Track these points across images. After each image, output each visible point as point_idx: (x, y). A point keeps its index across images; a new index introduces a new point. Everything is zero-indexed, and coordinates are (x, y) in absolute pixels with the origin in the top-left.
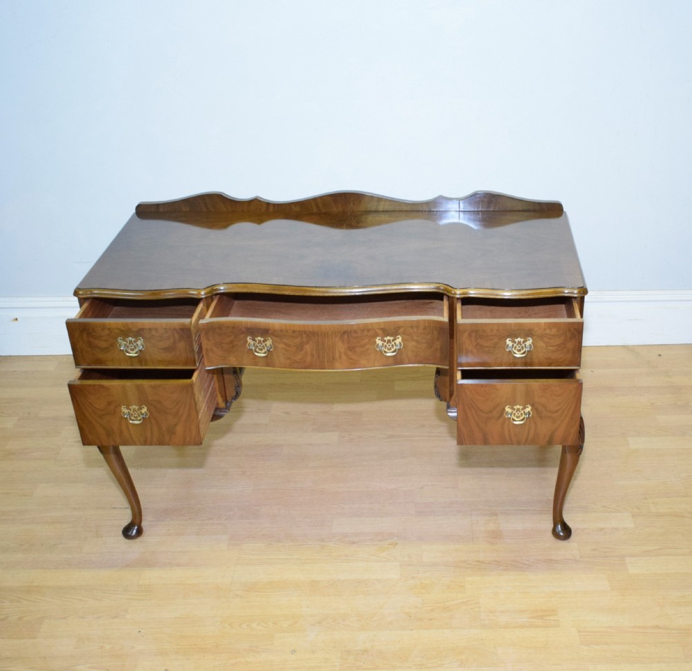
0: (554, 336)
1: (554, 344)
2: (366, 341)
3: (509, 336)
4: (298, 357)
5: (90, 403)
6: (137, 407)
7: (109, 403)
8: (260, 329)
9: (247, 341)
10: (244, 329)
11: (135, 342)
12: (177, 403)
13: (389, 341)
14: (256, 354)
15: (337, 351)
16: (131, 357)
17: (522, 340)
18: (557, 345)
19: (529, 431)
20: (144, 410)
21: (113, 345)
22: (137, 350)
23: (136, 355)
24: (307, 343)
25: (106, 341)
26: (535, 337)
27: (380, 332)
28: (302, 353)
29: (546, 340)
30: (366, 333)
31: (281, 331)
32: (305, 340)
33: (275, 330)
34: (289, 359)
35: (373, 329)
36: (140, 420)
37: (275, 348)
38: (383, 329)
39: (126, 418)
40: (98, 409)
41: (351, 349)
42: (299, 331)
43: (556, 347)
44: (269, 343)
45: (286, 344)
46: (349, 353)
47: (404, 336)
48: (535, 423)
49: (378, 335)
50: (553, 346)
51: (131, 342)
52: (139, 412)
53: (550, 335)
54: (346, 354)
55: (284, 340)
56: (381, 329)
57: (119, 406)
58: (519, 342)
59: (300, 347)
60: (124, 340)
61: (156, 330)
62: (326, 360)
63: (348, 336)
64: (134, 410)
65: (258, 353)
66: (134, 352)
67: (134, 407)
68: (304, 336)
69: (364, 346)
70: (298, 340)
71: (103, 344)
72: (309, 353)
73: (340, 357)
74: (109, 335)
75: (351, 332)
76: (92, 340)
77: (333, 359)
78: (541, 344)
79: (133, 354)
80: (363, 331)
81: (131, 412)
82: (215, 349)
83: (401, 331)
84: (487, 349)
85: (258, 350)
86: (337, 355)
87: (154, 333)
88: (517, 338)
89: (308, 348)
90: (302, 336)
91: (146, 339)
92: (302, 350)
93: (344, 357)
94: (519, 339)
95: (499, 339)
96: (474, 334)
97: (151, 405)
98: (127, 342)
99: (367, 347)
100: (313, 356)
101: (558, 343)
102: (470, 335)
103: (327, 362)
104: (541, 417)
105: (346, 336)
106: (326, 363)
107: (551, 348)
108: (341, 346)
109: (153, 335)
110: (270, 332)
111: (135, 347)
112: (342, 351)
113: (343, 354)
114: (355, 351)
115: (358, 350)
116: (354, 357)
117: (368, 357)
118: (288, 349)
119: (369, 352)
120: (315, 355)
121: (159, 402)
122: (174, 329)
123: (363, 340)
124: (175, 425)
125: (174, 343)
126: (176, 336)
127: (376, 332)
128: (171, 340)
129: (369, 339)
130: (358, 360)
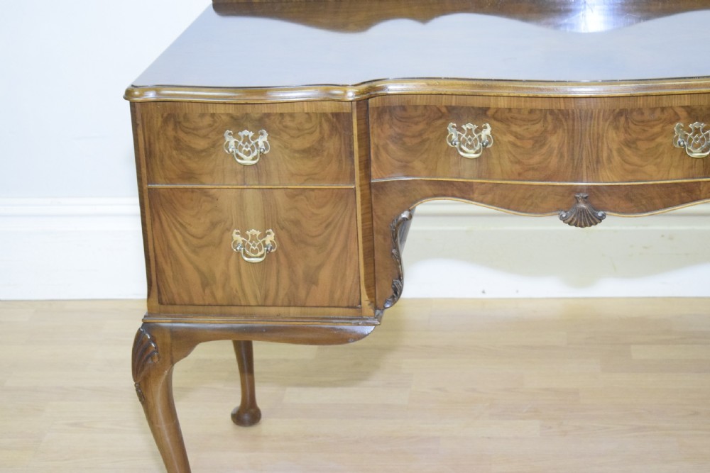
2: (657, 129)
4: (536, 159)
5: (181, 224)
6: (258, 233)
7: (214, 225)
8: (473, 108)
9: (447, 132)
10: (444, 110)
11: (253, 138)
12: (327, 226)
13: (697, 131)
14: (462, 153)
15: (605, 148)
16: (244, 166)
20: (270, 238)
21: (217, 144)
22: (255, 154)
23: (254, 162)
24: (554, 131)
25: (205, 137)
27: (683, 114)
28: (544, 150)
30: (658, 114)
31: (510, 109)
32: (550, 127)
33: (498, 110)
34: (519, 162)
35: (671, 107)
36: (261, 257)
37: (497, 142)
38: (688, 106)
39: (239, 253)
40: (192, 236)
41: (629, 144)
42: (541, 110)
44: (487, 132)
45: (517, 136)
46: (627, 151)
49: (678, 120)
51: (246, 139)
52: (260, 241)
54: (620, 151)
55: (515, 128)
56: (683, 107)
57: (229, 230)
59: (539, 141)
60: (235, 135)
61: (292, 115)
62: (584, 166)
63: (627, 119)
64: (253, 236)
65: (464, 152)
66: (251, 157)
67: (253, 231)
68: (549, 118)
69: (652, 139)
70: (538, 127)
71: (201, 144)
72: (555, 152)
73: (609, 159)
74: (210, 126)
75: (632, 111)
76: (181, 135)
77: (598, 162)
79: (248, 161)
80: (653, 110)
81: (248, 242)
82: (392, 147)
85: (464, 148)
86: (605, 155)
87: (288, 121)
89: (554, 141)
90: (545, 117)
91: (273, 134)
92: (542, 146)
93: (616, 159)
97: (282, 228)
98: (240, 139)
99: (659, 140)
100: (562, 156)
103: (587, 167)
105: (622, 119)
108: (613, 138)
109: (286, 127)
110: (489, 113)
111: (252, 147)
112: (614, 146)
113: (615, 153)
114: (637, 149)
115: (643, 146)
116: (635, 159)
117: (658, 160)
118: (519, 143)
119: (661, 149)
120: (566, 154)
121: (297, 223)
122: (324, 114)
123: (652, 127)
124: (320, 267)
125: (321, 140)
126: (326, 126)
127: (676, 114)
128: (316, 136)
129: (663, 127)
130: (641, 166)
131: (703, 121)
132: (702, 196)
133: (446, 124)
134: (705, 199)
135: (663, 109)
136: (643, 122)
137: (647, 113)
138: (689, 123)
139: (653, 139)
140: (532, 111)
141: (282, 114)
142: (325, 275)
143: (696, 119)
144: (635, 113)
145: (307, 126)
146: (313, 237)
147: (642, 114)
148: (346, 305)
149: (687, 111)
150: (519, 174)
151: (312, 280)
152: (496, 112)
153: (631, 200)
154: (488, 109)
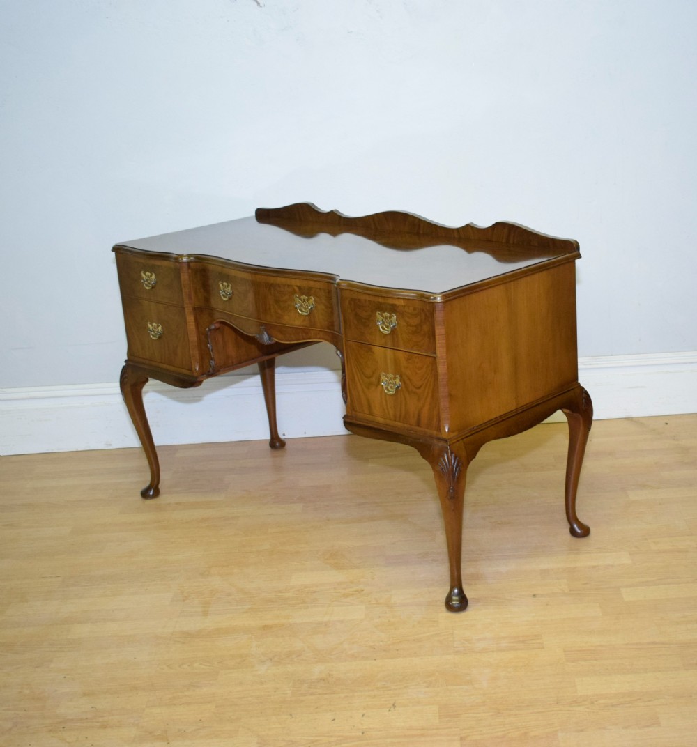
0: (412, 314)
1: (413, 324)
2: (286, 297)
3: (378, 309)
9: (219, 286)
13: (304, 300)
15: (268, 303)
17: (388, 315)
18: (415, 326)
19: (401, 405)
24: (249, 291)
26: (398, 314)
27: (296, 289)
28: (247, 301)
29: (407, 319)
30: (286, 288)
32: (248, 288)
34: (241, 306)
35: (292, 286)
37: (233, 293)
38: (299, 286)
41: (277, 302)
43: (415, 328)
44: (230, 287)
45: (238, 291)
47: (315, 297)
48: (405, 397)
49: (295, 292)
50: (413, 326)
53: (409, 313)
56: (297, 286)
58: (386, 317)
59: (245, 295)
62: (261, 311)
63: (274, 288)
65: (225, 297)
68: (247, 284)
69: (285, 302)
72: (251, 302)
73: (270, 309)
75: (276, 285)
77: (266, 310)
78: (402, 323)
80: (284, 285)
83: (311, 292)
84: (363, 320)
86: (268, 307)
88: (384, 312)
89: (250, 296)
92: (247, 298)
93: (272, 310)
94: (386, 314)
95: (371, 311)
96: (353, 303)
99: (288, 303)
100: (253, 305)
101: (415, 324)
102: (350, 303)
106: (261, 313)
107: (411, 328)
108: (270, 298)
110: (230, 278)
114: (279, 305)
115: (282, 304)
116: (279, 311)
117: (289, 314)
119: (289, 308)
123: (285, 295)
124: (177, 347)
125: (172, 281)
127: (294, 290)
128: (170, 279)
129: (290, 296)
130: (282, 316)
131: (306, 295)
132: (312, 337)
135: (288, 286)
136: (281, 291)
137: (282, 287)
138: (300, 295)
140: (241, 279)
142: (179, 351)
143: (303, 294)
147: (280, 287)
148: (187, 368)
150: (241, 312)
153: (282, 333)
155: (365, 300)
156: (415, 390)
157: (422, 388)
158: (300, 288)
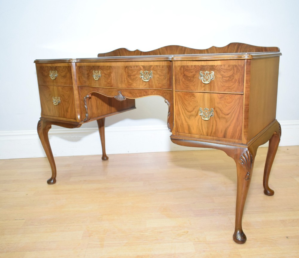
0: (227, 70)
1: (227, 76)
2: (135, 73)
3: (201, 70)
4: (109, 80)
6: (57, 98)
7: (49, 95)
8: (97, 66)
9: (93, 73)
10: (92, 67)
12: (69, 97)
13: (146, 73)
14: (95, 79)
17: (209, 72)
18: (228, 77)
19: (212, 126)
21: (49, 74)
24: (112, 72)
26: (216, 71)
27: (142, 68)
29: (222, 73)
30: (135, 68)
31: (103, 66)
34: (106, 82)
35: (139, 66)
37: (102, 76)
40: (46, 98)
41: (129, 76)
42: (109, 66)
43: (228, 78)
44: (100, 73)
45: (105, 74)
47: (153, 71)
48: (216, 121)
49: (141, 69)
53: (224, 69)
54: (127, 79)
55: (104, 72)
56: (142, 66)
57: (52, 97)
58: (207, 74)
63: (128, 69)
70: (109, 71)
71: (46, 74)
72: (113, 78)
73: (124, 81)
74: (47, 69)
75: (129, 66)
76: (43, 72)
77: (122, 82)
78: (219, 76)
80: (134, 66)
83: (152, 68)
84: (189, 78)
86: (123, 79)
88: (205, 71)
89: (112, 75)
90: (110, 69)
91: (58, 72)
92: (110, 77)
93: (126, 81)
94: (207, 72)
95: (196, 72)
96: (183, 69)
97: (61, 97)
99: (137, 76)
101: (229, 75)
102: (180, 69)
104: (219, 118)
105: (127, 69)
106: (119, 84)
107: (225, 78)
108: (125, 75)
109: (60, 70)
110: (100, 67)
112: (126, 77)
113: (126, 79)
114: (131, 78)
115: (132, 77)
116: (130, 81)
117: (137, 82)
118: (105, 76)
119: (137, 79)
120: (115, 79)
121: (63, 95)
122: (66, 66)
123: (134, 72)
124: (68, 108)
125: (66, 74)
126: (67, 70)
128: (65, 72)
129: (137, 72)
130: (132, 83)
131: (148, 71)
132: (150, 94)
133: (92, 71)
134: (150, 95)
135: (137, 66)
136: (132, 70)
137: (133, 67)
138: (144, 71)
139: (135, 75)
140: (107, 67)
141: (59, 67)
142: (69, 110)
143: (146, 70)
144: (130, 67)
145: (64, 70)
146: (67, 99)
147: (131, 67)
148: (73, 118)
149: (143, 67)
150: (106, 85)
151: (67, 111)
152: (101, 67)
153: (131, 94)
154: (100, 66)
155: (192, 66)
156: (224, 116)
157: (230, 115)
158: (144, 67)
